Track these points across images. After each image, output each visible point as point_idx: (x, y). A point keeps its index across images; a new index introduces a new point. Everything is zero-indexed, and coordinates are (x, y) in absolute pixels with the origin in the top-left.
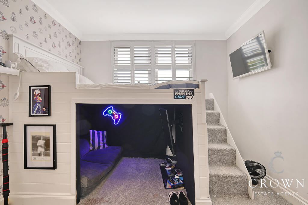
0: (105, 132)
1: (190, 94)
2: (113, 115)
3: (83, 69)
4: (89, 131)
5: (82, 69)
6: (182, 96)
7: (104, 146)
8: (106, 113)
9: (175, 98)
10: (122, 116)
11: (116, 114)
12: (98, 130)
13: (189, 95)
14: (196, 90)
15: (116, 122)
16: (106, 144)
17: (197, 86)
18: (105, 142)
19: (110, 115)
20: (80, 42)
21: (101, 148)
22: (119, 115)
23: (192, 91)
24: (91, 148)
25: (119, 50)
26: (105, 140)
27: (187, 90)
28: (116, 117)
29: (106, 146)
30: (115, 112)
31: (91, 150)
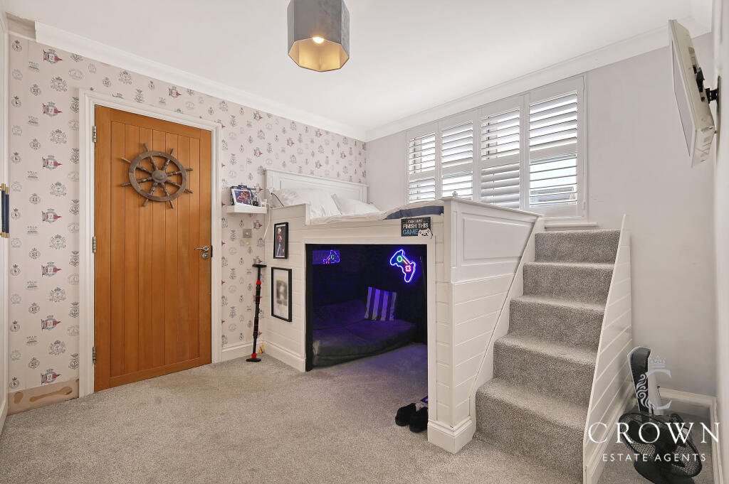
0: (395, 295)
1: (425, 225)
2: (403, 265)
3: (368, 188)
4: (368, 289)
5: (365, 189)
6: (412, 229)
7: (387, 318)
8: (394, 261)
9: (403, 235)
10: (416, 268)
11: (409, 264)
12: (383, 290)
13: (423, 229)
14: (434, 218)
15: (408, 279)
16: (393, 314)
17: (440, 210)
18: (392, 312)
19: (399, 264)
20: (364, 146)
21: (383, 318)
22: (412, 265)
23: (428, 221)
24: (367, 316)
25: (424, 142)
26: (393, 307)
27: (420, 218)
28: (408, 268)
29: (391, 318)
30: (406, 261)
31: (366, 319)
